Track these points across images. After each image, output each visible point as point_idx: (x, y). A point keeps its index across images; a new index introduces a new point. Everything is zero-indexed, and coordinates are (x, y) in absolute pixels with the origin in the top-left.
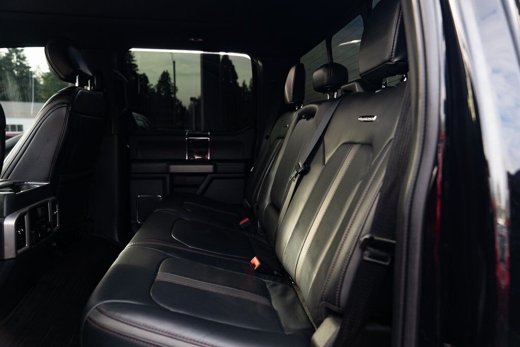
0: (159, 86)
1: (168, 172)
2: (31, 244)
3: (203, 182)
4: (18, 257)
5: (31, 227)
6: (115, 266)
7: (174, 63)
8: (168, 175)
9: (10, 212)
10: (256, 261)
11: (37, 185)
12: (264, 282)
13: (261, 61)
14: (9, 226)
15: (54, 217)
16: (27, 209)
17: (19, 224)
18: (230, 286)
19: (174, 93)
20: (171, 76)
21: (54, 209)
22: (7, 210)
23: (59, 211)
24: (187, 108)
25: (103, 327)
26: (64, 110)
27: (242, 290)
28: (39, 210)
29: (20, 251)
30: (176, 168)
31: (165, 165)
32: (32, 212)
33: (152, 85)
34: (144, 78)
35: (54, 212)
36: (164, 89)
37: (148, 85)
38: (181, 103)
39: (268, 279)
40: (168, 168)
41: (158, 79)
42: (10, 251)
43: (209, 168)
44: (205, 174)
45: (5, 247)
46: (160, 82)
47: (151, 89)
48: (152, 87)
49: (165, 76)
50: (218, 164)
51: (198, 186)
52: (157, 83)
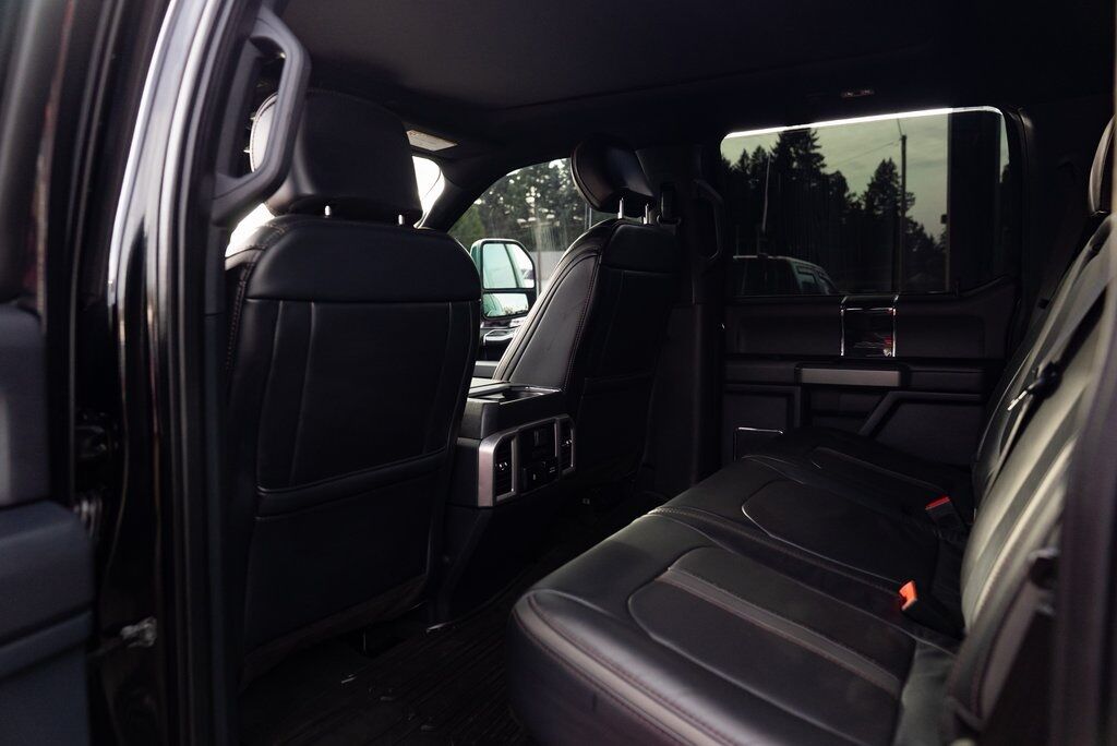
0: (869, 196)
1: (798, 383)
2: (520, 489)
3: (875, 408)
4: (497, 505)
5: (522, 462)
6: (608, 542)
7: (904, 139)
8: (799, 388)
9: (490, 433)
10: (908, 591)
11: (540, 391)
12: (914, 642)
13: (1029, 116)
14: (486, 454)
15: (565, 451)
16: (515, 430)
17: (501, 453)
18: (810, 627)
19: (905, 209)
20: (899, 171)
21: (565, 435)
22: (486, 428)
23: (576, 441)
24: (937, 240)
25: (526, 629)
26: (592, 262)
27: (837, 641)
28: (536, 434)
29: (500, 498)
30: (814, 375)
31: (792, 366)
32: (525, 437)
33: (854, 195)
34: (839, 181)
35: (566, 442)
36: (882, 202)
37: (846, 195)
38: (922, 228)
39: (930, 638)
40: (798, 374)
41: (870, 181)
42: (485, 495)
43: (890, 377)
44: (882, 391)
45: (480, 488)
46: (871, 186)
47: (853, 204)
48: (855, 199)
49: (886, 169)
50: (913, 368)
51: (864, 415)
52: (867, 189)
